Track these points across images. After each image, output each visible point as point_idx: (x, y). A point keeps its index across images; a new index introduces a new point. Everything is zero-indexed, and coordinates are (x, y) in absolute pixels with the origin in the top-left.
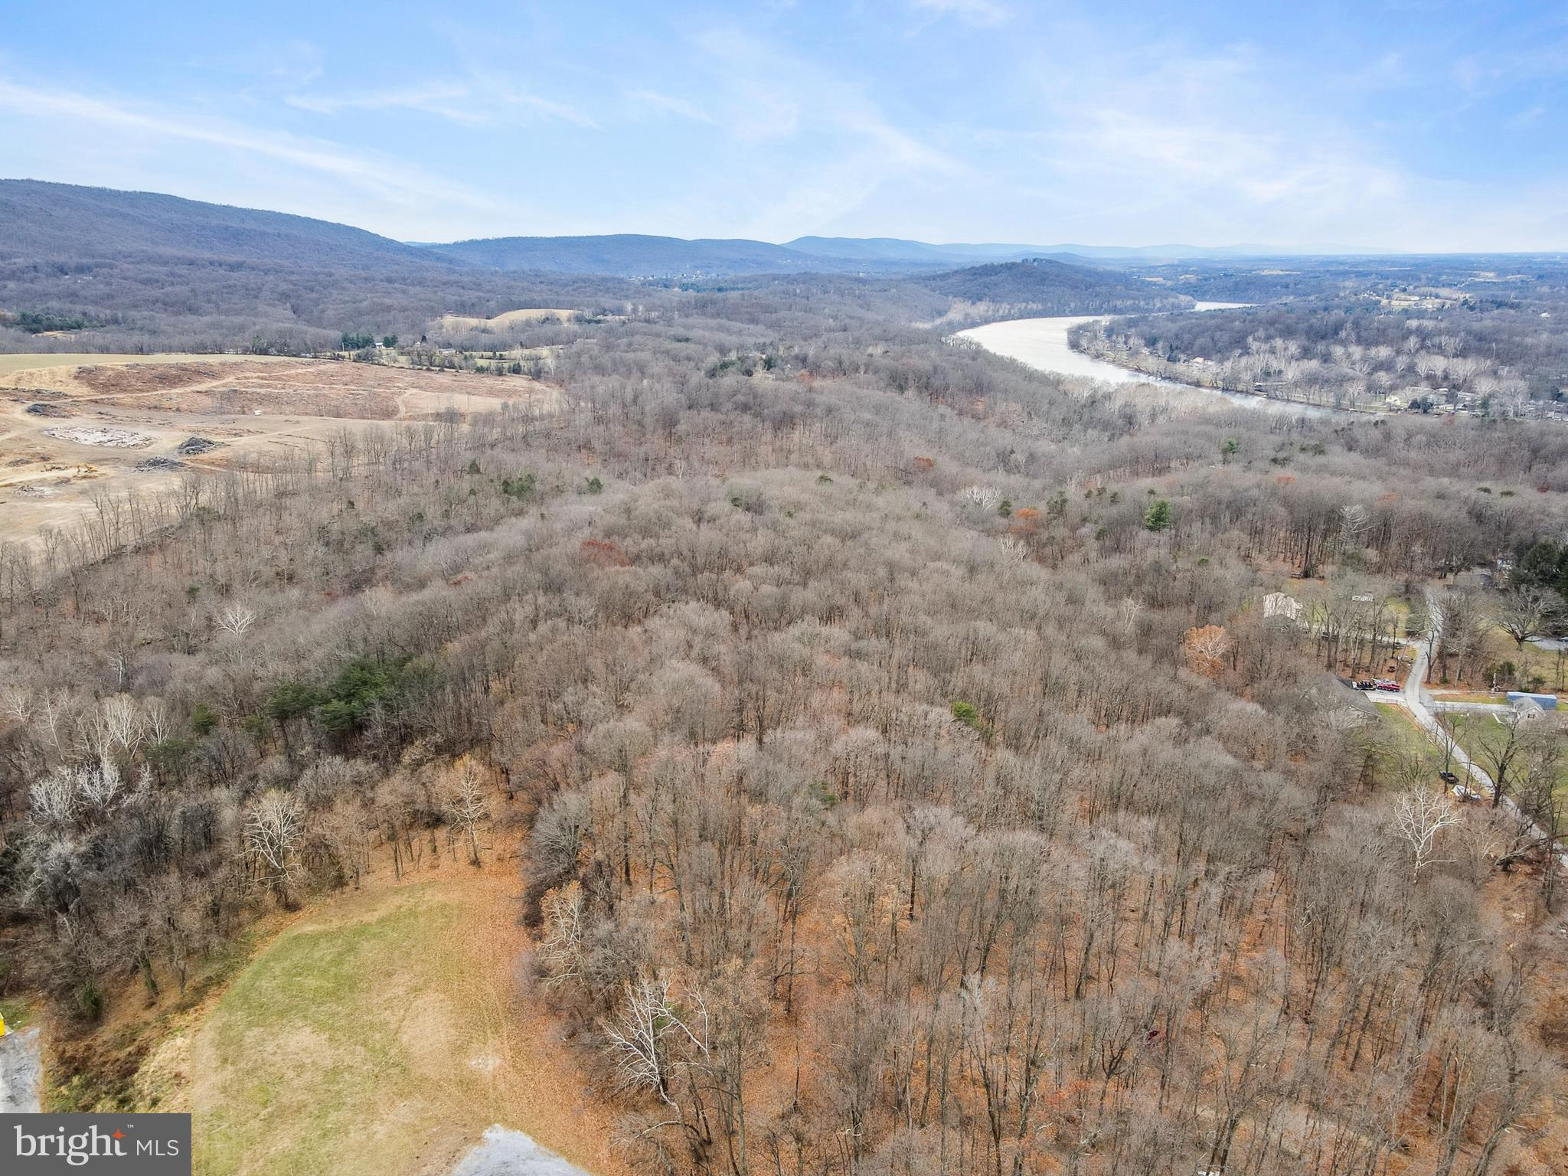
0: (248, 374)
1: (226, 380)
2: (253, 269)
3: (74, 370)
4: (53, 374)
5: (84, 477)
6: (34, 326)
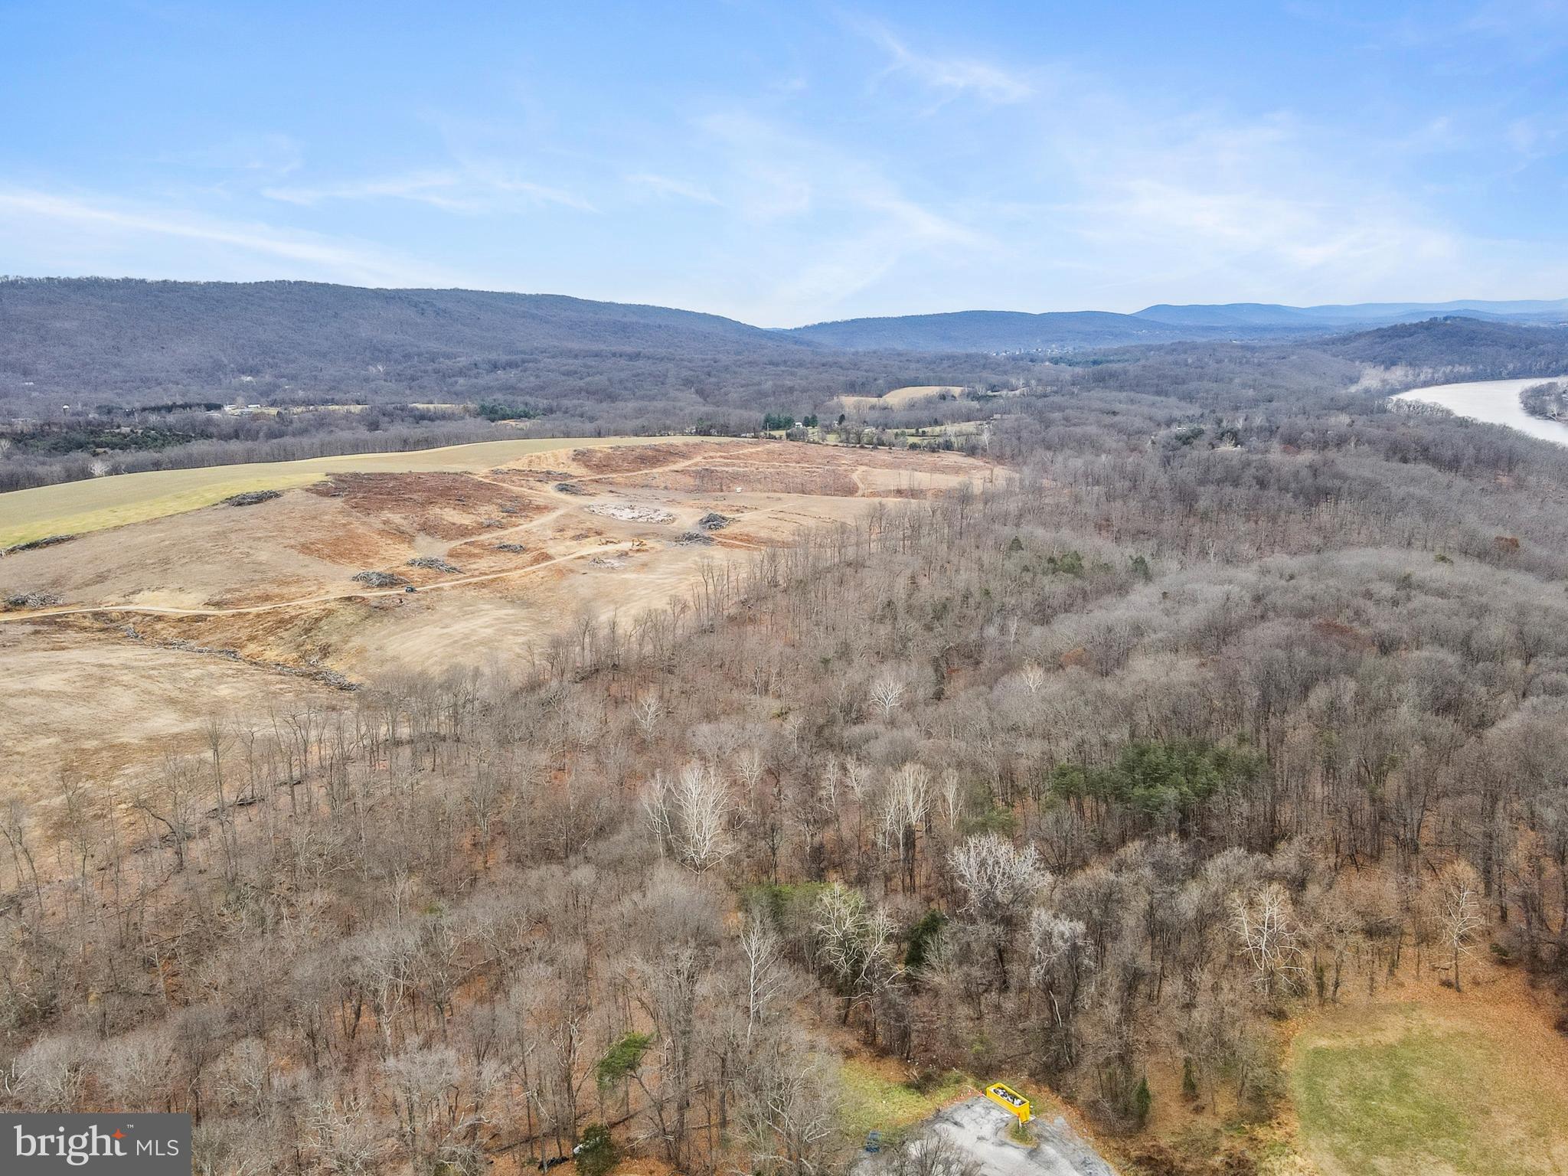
0: (712, 454)
1: (695, 460)
3: (571, 453)
4: (555, 457)
5: (638, 550)
6: (492, 416)
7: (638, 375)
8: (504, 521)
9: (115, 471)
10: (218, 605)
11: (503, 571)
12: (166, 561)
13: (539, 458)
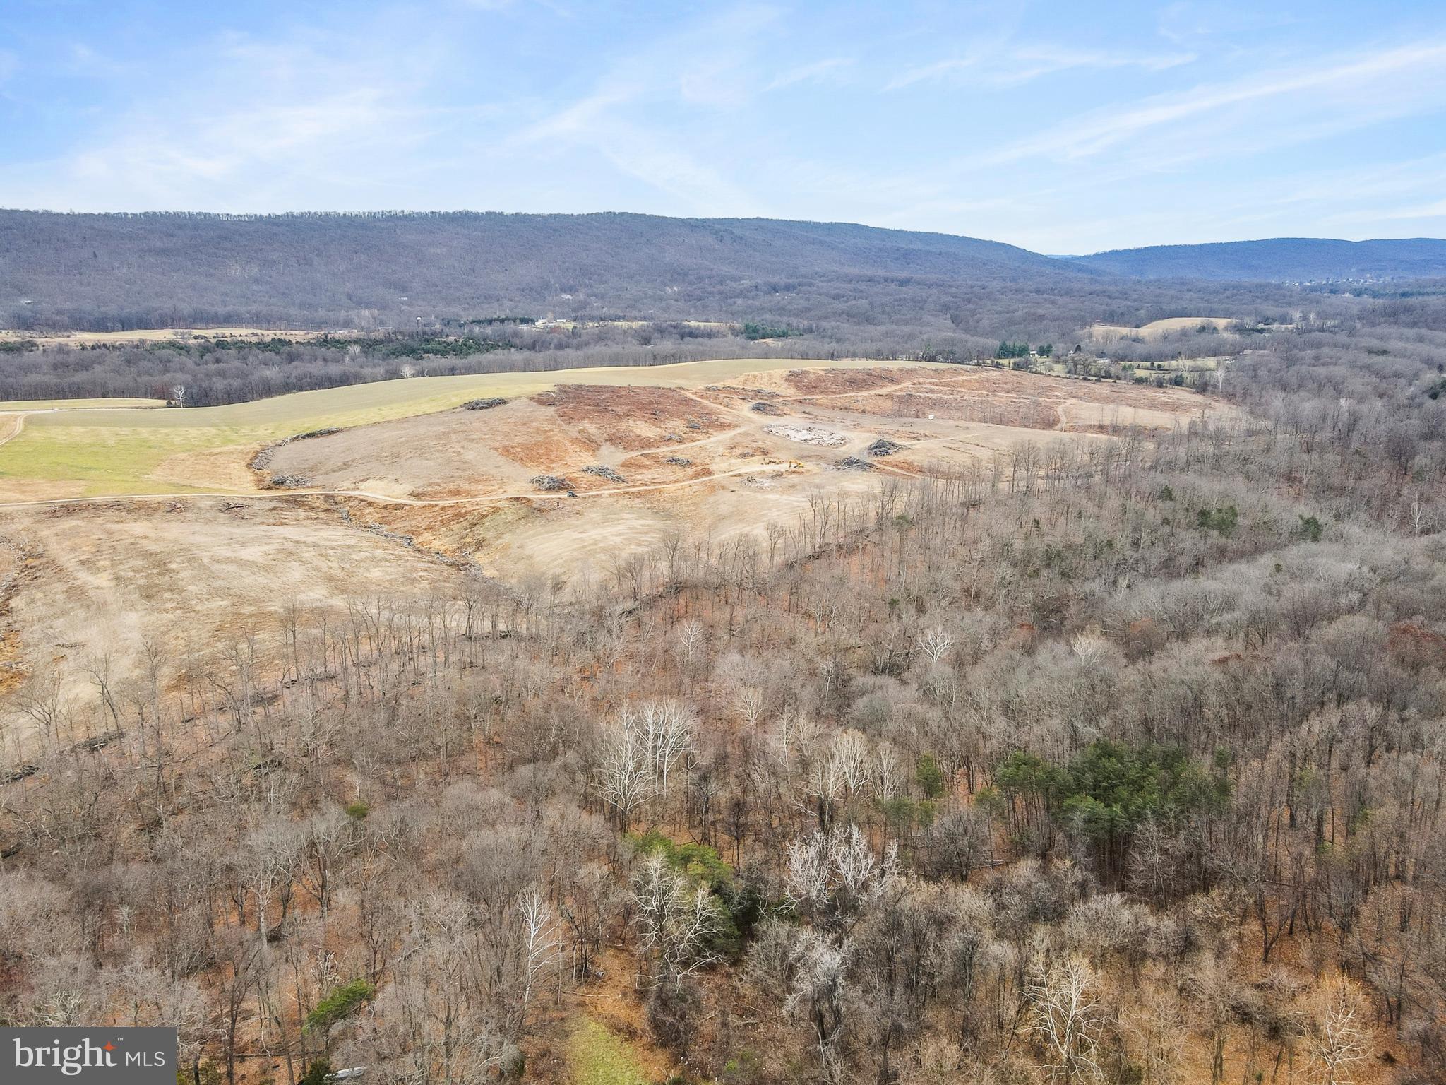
0: (921, 380)
1: (903, 386)
2: (919, 284)
3: (786, 373)
4: (770, 376)
5: (794, 472)
6: (753, 335)
7: (900, 300)
8: (685, 436)
9: (420, 374)
10: (417, 496)
11: (664, 483)
12: (396, 456)
13: (755, 377)
